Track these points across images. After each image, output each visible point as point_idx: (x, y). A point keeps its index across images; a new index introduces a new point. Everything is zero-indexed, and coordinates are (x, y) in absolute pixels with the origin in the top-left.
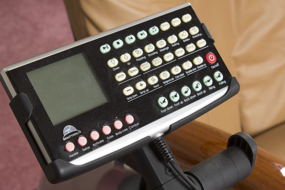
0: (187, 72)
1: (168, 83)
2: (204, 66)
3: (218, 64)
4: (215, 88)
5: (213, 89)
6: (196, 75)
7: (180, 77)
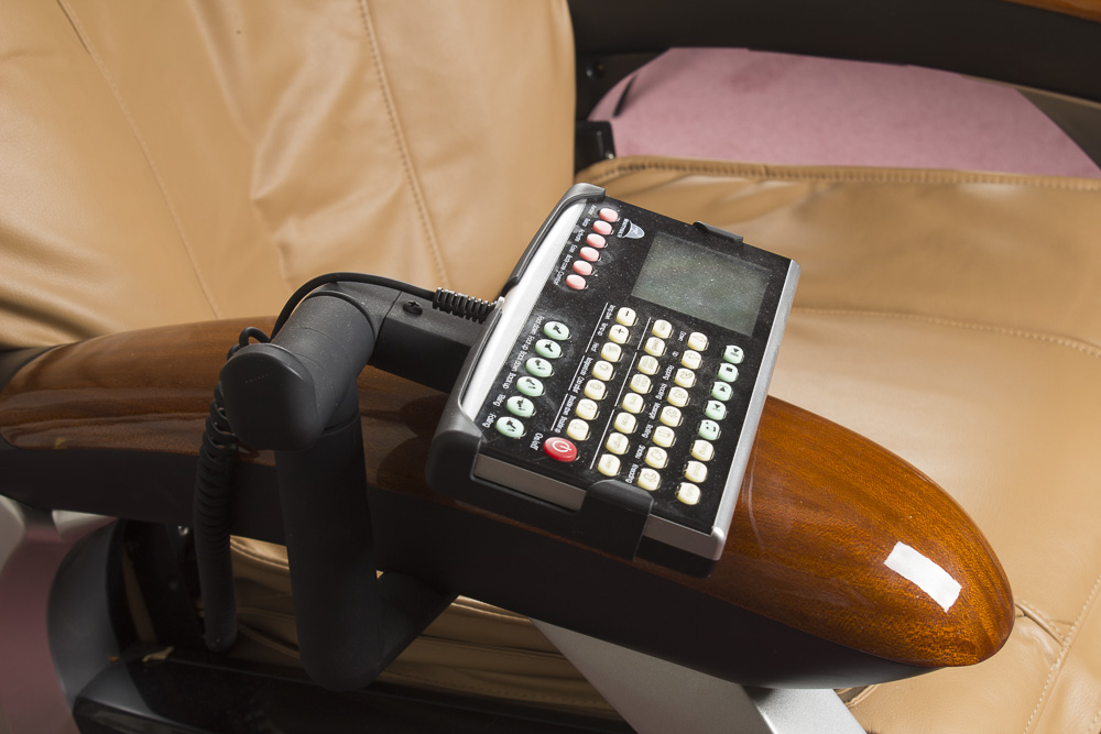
0: (573, 398)
1: (583, 364)
2: (556, 427)
3: (536, 448)
4: (494, 403)
5: (495, 400)
6: (553, 404)
7: (575, 382)
